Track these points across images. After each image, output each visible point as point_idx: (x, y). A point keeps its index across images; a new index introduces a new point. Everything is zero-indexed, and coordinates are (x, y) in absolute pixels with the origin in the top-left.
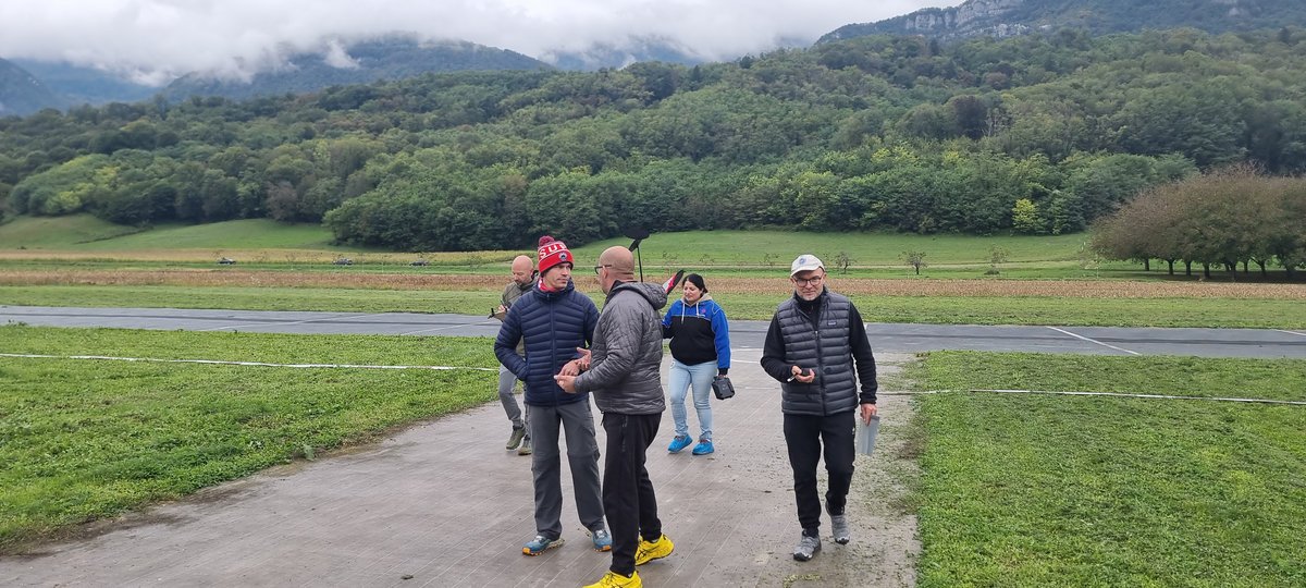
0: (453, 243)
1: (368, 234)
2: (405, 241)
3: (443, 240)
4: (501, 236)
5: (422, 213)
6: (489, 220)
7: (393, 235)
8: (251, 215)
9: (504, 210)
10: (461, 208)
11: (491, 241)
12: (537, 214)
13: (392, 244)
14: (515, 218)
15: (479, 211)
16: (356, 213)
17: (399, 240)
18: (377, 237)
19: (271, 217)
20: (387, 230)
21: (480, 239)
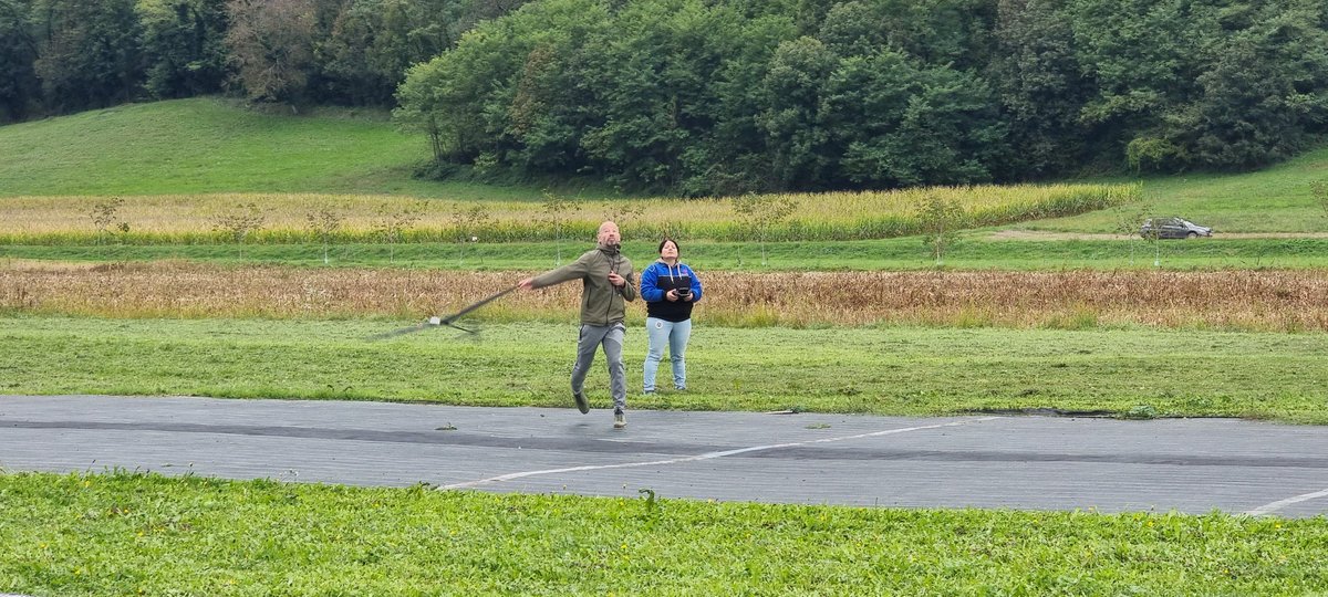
0: (822, 160)
1: (537, 138)
2: (662, 158)
3: (787, 152)
4: (985, 134)
5: (715, 60)
6: (943, 81)
7: (621, 138)
8: (179, 87)
9: (993, 44)
10: (846, 40)
11: (951, 153)
12: (1113, 52)
13: (617, 168)
14: (1037, 69)
15: (910, 49)
16: (504, 69)
17: (639, 155)
18: (570, 147)
19: (240, 90)
20: (600, 122)
21: (914, 149)
